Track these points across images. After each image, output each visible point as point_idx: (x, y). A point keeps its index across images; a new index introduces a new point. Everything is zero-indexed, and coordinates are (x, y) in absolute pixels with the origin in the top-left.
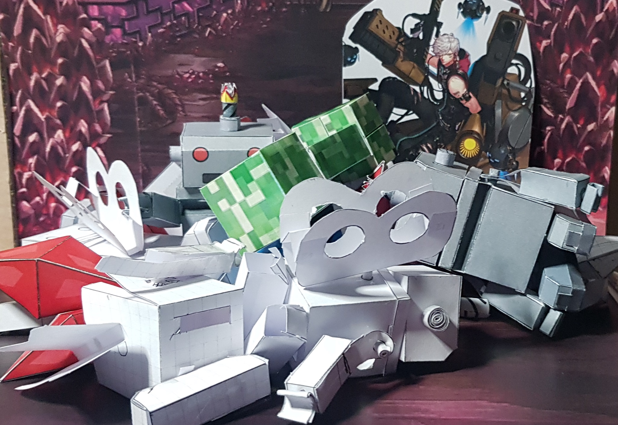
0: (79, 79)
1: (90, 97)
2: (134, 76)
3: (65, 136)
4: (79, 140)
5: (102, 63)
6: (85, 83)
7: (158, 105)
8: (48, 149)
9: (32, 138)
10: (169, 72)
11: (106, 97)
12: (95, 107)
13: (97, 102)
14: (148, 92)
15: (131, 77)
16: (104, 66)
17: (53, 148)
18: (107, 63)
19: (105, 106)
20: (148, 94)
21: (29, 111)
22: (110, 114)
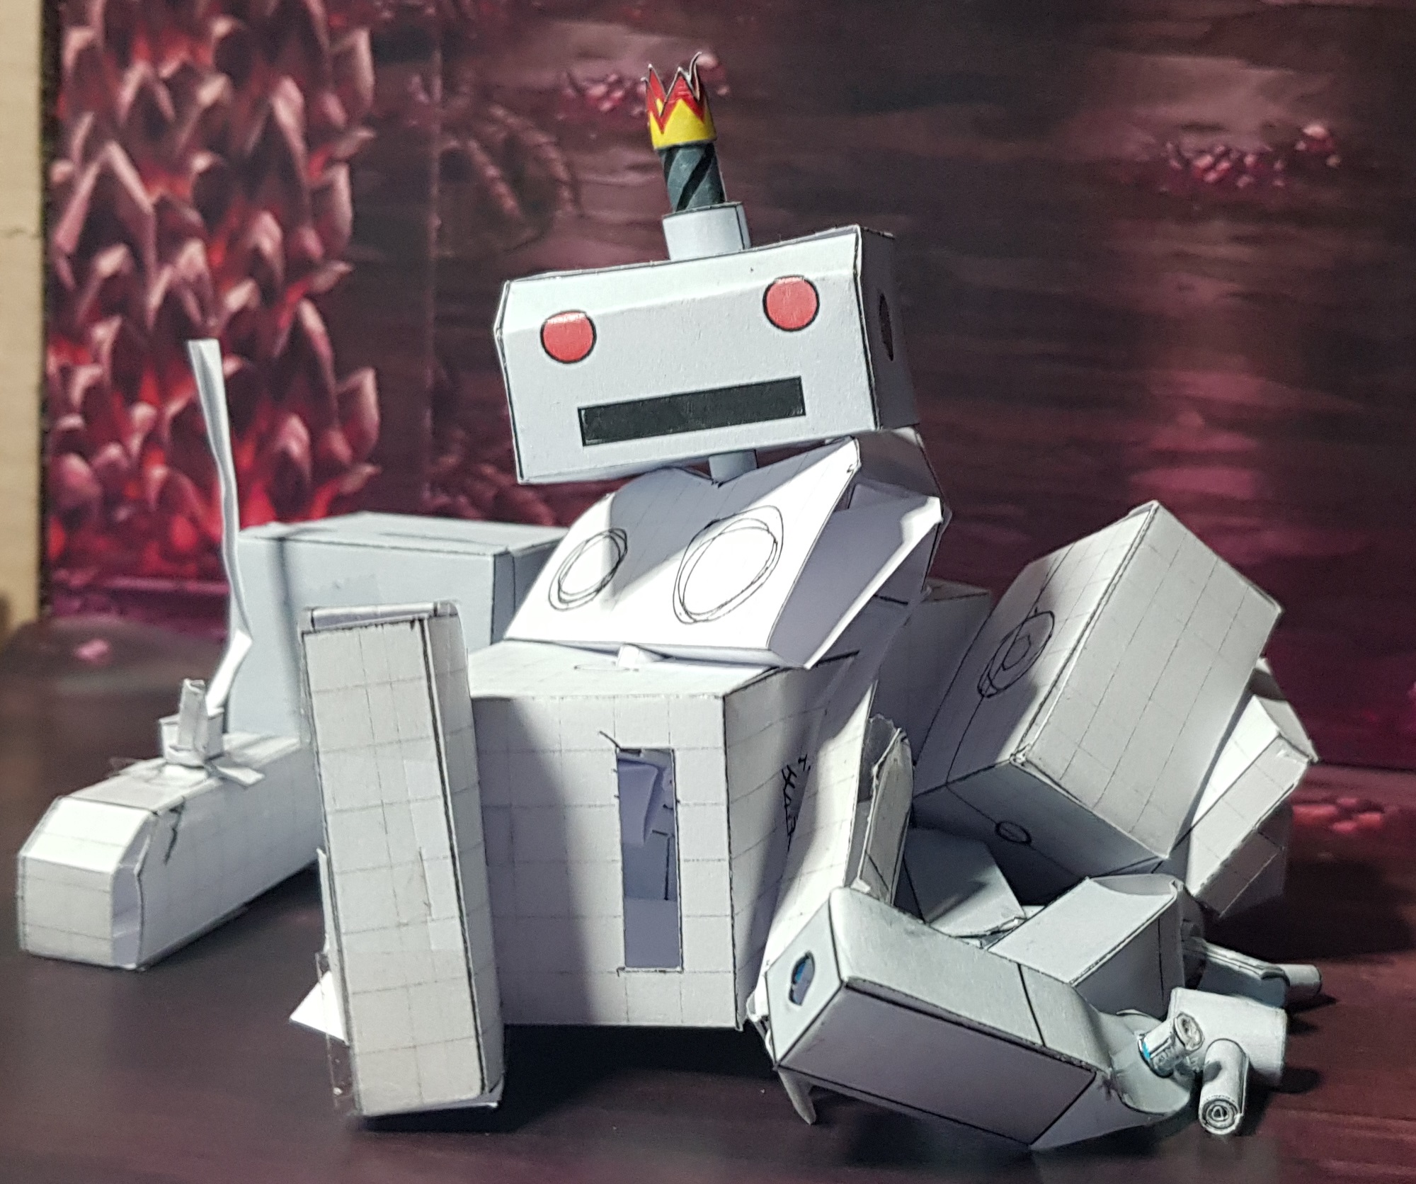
0: (269, 88)
1: (297, 144)
2: (437, 84)
3: (209, 261)
4: (251, 275)
5: (347, 42)
6: (288, 100)
7: (503, 179)
8: (155, 298)
9: (111, 261)
10: (546, 78)
11: (345, 148)
12: (308, 176)
13: (319, 160)
14: (477, 137)
15: (427, 89)
16: (351, 52)
17: (171, 298)
18: (362, 41)
19: (341, 177)
20: (473, 145)
21: (107, 178)
22: (354, 200)
